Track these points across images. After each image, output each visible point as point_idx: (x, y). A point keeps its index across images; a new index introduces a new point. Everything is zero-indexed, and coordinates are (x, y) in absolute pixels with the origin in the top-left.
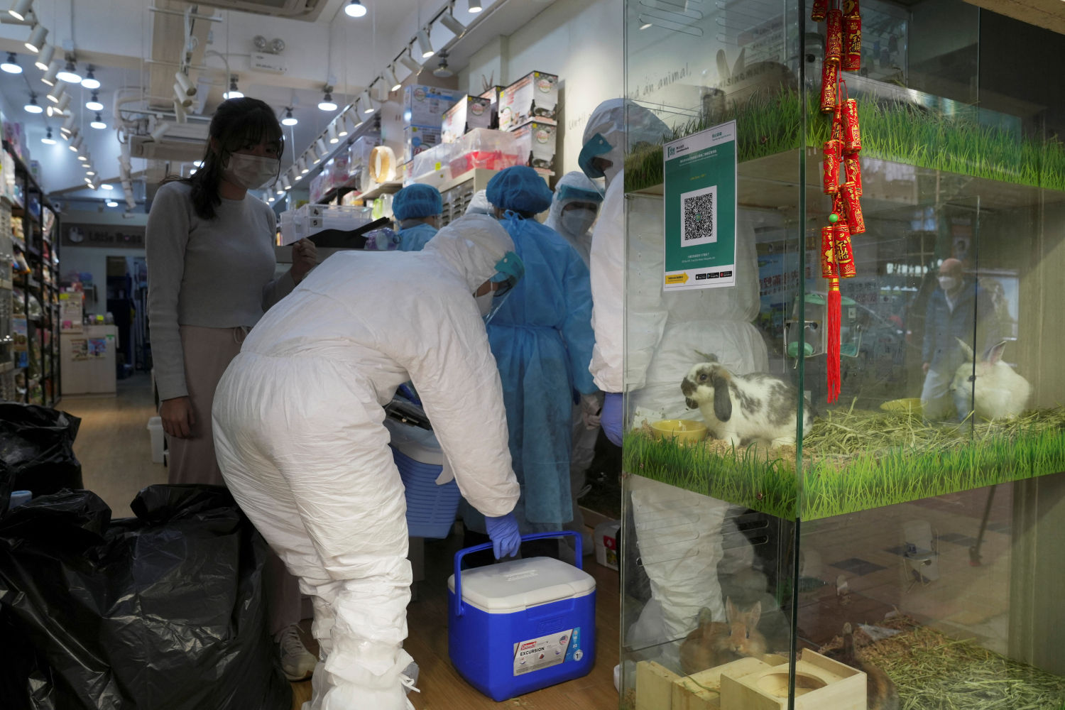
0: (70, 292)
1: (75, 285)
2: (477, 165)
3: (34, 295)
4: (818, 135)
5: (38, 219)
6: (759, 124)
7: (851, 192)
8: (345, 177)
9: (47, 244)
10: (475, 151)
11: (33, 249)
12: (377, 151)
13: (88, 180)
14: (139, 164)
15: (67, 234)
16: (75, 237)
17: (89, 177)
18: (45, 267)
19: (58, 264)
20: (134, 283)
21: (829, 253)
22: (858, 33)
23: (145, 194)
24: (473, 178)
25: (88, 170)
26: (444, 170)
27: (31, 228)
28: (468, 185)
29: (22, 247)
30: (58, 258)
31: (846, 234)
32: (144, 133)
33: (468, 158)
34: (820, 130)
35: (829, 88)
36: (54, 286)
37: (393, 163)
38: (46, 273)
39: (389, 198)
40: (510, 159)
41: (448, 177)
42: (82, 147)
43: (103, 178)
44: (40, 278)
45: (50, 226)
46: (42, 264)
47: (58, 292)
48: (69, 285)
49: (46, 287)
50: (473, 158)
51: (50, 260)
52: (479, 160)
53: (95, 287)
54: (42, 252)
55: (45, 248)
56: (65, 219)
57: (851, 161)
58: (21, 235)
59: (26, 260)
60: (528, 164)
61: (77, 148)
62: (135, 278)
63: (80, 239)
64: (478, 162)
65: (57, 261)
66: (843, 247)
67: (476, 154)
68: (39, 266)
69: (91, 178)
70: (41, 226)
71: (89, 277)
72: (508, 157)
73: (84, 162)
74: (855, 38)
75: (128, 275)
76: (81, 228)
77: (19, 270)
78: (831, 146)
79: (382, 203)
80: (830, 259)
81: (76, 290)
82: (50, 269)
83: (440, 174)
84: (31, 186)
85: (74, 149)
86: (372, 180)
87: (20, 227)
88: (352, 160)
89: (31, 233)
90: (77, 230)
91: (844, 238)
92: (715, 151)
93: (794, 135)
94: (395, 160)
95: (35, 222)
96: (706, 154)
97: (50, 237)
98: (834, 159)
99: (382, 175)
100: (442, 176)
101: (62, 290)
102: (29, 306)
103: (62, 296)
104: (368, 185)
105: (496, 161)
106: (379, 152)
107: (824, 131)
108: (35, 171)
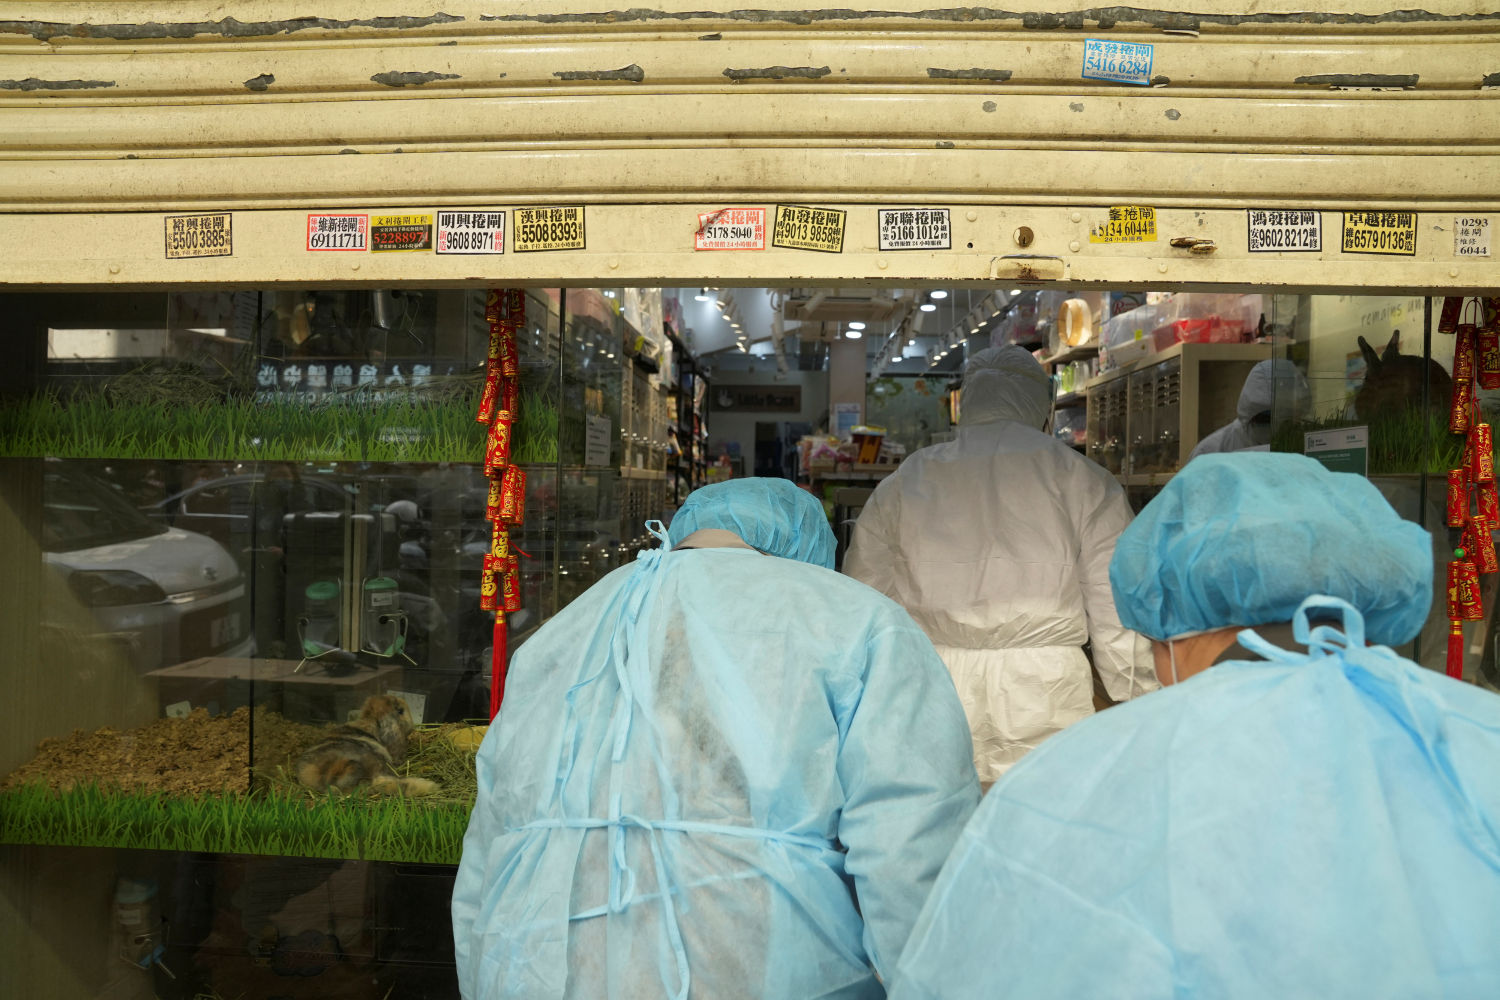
0: (717, 467)
1: (722, 458)
2: (1185, 337)
3: (684, 476)
4: (1447, 458)
5: (690, 393)
6: (1387, 436)
7: (1478, 527)
8: (1032, 330)
9: (697, 417)
10: (1184, 319)
11: (685, 428)
12: (1067, 306)
13: (739, 344)
14: (791, 325)
15: (716, 397)
16: (724, 401)
17: (741, 341)
18: (695, 442)
19: (707, 438)
20: (784, 446)
21: (1454, 591)
22: (1494, 350)
23: (798, 347)
24: (1179, 355)
25: (740, 335)
26: (1147, 340)
27: (683, 403)
28: (1173, 364)
29: (675, 428)
30: (707, 430)
31: (1470, 573)
32: (798, 296)
33: (1174, 328)
34: (1451, 452)
35: (1459, 409)
36: (703, 462)
37: (1088, 321)
38: (695, 450)
39: (1081, 366)
40: (1232, 327)
41: (1152, 348)
42: (735, 314)
43: (754, 337)
44: (689, 456)
45: (701, 396)
46: (692, 439)
47: (705, 467)
48: (717, 459)
49: (694, 465)
50: (1180, 328)
51: (700, 434)
52: (1187, 332)
53: (743, 458)
54: (692, 428)
55: (695, 421)
56: (716, 381)
57: (1485, 491)
58: (675, 415)
59: (679, 442)
60: (1258, 331)
61: (730, 317)
62: (786, 440)
63: (730, 403)
64: (1187, 334)
65: (705, 434)
66: (1466, 588)
67: (1184, 324)
68: (689, 443)
69: (742, 342)
70: (693, 397)
71: (737, 447)
72: (1228, 323)
73: (736, 329)
74: (1490, 356)
75: (778, 439)
76: (731, 391)
77: (673, 454)
78: (1455, 476)
79: (1073, 372)
80: (1454, 599)
81: (724, 464)
82: (699, 444)
83: (1141, 345)
84: (685, 356)
85: (727, 318)
86: (1063, 341)
87: (674, 407)
88: (1039, 311)
89: (683, 408)
90: (726, 393)
91: (1468, 578)
92: (1348, 455)
93: (1416, 459)
94: (1090, 317)
95: (687, 395)
96: (1342, 455)
97: (700, 409)
98: (1458, 489)
99: (1075, 335)
100: (1143, 348)
101: (710, 465)
102: (679, 490)
103: (709, 472)
104: (1058, 346)
105: (1213, 330)
106: (1070, 306)
107: (1456, 454)
108: (689, 340)
